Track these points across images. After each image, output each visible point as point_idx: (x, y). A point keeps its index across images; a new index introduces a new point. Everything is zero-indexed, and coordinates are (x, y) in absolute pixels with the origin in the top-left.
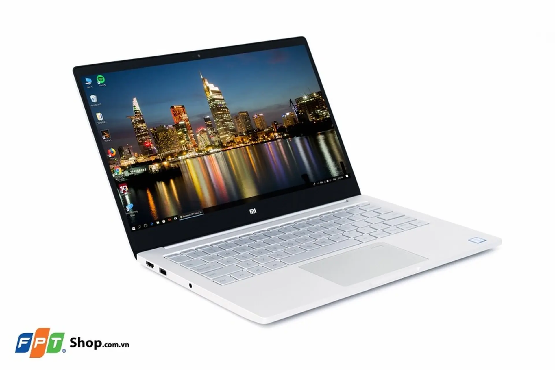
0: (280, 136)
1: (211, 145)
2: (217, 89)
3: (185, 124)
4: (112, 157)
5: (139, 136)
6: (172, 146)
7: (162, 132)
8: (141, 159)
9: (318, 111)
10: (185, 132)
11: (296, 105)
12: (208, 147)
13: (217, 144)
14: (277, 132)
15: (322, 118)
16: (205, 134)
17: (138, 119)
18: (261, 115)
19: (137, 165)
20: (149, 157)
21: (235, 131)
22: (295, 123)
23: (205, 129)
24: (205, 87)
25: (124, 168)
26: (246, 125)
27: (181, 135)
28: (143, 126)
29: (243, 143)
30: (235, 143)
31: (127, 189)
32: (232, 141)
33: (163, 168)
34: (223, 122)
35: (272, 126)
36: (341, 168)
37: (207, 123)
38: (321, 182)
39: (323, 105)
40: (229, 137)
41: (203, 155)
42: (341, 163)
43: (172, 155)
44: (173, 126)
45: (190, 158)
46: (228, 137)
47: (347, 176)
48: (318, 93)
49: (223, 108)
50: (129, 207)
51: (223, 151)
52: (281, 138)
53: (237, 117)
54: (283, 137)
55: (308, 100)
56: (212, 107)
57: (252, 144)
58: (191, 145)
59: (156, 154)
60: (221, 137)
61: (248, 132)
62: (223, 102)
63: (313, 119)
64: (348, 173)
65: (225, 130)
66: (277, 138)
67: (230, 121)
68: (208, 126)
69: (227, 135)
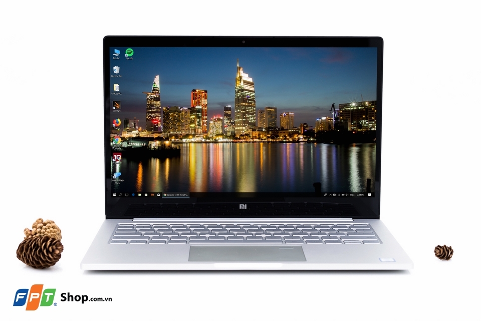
0: (305, 139)
1: (222, 135)
2: (250, 80)
3: (202, 109)
4: (116, 127)
5: (149, 113)
6: (180, 128)
7: (174, 112)
8: (144, 134)
9: (363, 121)
10: (199, 117)
11: (337, 111)
12: (217, 135)
13: (229, 134)
14: (303, 134)
15: (365, 129)
16: (220, 122)
17: (155, 96)
18: (291, 114)
19: (138, 139)
20: (152, 133)
21: (255, 125)
22: (329, 129)
23: (222, 118)
24: (238, 76)
25: (124, 139)
26: (269, 121)
27: (193, 118)
28: (157, 104)
29: (259, 138)
30: (250, 137)
31: (120, 158)
32: (247, 135)
33: (163, 147)
34: (244, 114)
35: (299, 128)
36: (366, 185)
37: (227, 112)
38: (335, 195)
39: (373, 116)
40: (245, 130)
41: (209, 142)
42: (369, 180)
43: (177, 136)
44: (188, 109)
45: (195, 142)
46: (244, 130)
47: (370, 195)
48: (372, 103)
49: (251, 100)
50: (117, 175)
51: (233, 142)
52: (305, 141)
53: (262, 112)
54: (308, 140)
55: (355, 108)
56: (238, 97)
57: (268, 142)
58: (200, 130)
59: (161, 133)
60: (236, 128)
61: (268, 129)
62: (253, 94)
63: (353, 129)
64: (372, 192)
65: (244, 122)
66: (301, 140)
67: (252, 114)
68: (227, 115)
69: (244, 128)
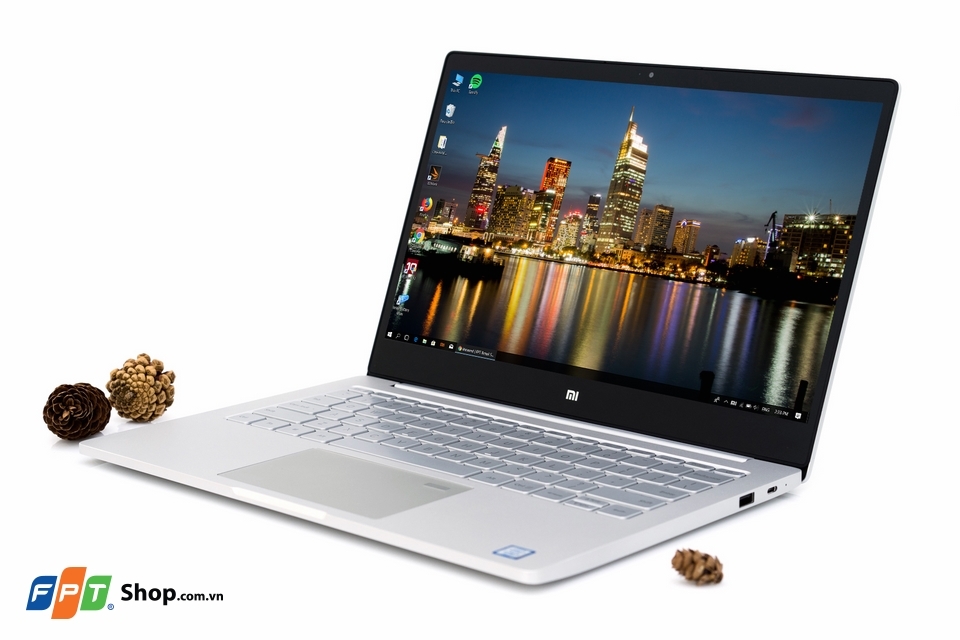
0: (708, 278)
1: (573, 248)
2: (644, 149)
3: (554, 196)
4: (424, 212)
5: (476, 192)
6: (513, 226)
7: (512, 196)
8: (459, 231)
9: (822, 255)
10: (546, 210)
11: (779, 228)
12: (567, 248)
13: (585, 249)
14: (707, 268)
15: (822, 274)
16: (577, 224)
17: (492, 163)
18: (696, 224)
19: (448, 238)
20: (471, 231)
21: (630, 238)
22: (755, 263)
23: (581, 217)
24: (626, 139)
25: (428, 236)
26: (656, 233)
27: (538, 212)
28: (490, 176)
29: (631, 265)
30: (617, 259)
31: (415, 269)
32: (612, 255)
33: (479, 259)
34: (618, 214)
35: (703, 253)
36: (796, 393)
37: (592, 207)
38: (733, 403)
39: (842, 248)
40: (612, 245)
41: (550, 261)
42: (804, 384)
43: (505, 242)
44: (535, 192)
45: (529, 257)
46: (610, 243)
47: (798, 416)
48: (848, 219)
49: (635, 188)
50: (402, 299)
51: (587, 265)
52: (706, 283)
53: (648, 213)
54: (713, 281)
55: (813, 226)
56: (617, 179)
57: (644, 274)
58: (542, 236)
59: (483, 232)
60: (599, 240)
61: (650, 248)
62: (641, 176)
63: (799, 270)
64: (803, 410)
65: (614, 229)
66: (700, 279)
67: (631, 216)
68: (590, 212)
69: (611, 240)
